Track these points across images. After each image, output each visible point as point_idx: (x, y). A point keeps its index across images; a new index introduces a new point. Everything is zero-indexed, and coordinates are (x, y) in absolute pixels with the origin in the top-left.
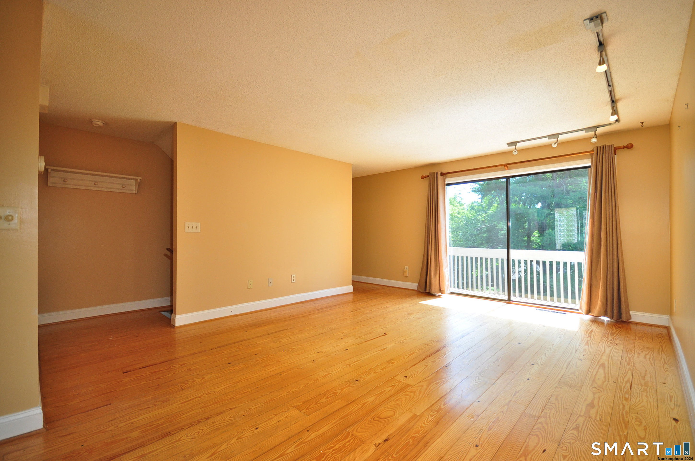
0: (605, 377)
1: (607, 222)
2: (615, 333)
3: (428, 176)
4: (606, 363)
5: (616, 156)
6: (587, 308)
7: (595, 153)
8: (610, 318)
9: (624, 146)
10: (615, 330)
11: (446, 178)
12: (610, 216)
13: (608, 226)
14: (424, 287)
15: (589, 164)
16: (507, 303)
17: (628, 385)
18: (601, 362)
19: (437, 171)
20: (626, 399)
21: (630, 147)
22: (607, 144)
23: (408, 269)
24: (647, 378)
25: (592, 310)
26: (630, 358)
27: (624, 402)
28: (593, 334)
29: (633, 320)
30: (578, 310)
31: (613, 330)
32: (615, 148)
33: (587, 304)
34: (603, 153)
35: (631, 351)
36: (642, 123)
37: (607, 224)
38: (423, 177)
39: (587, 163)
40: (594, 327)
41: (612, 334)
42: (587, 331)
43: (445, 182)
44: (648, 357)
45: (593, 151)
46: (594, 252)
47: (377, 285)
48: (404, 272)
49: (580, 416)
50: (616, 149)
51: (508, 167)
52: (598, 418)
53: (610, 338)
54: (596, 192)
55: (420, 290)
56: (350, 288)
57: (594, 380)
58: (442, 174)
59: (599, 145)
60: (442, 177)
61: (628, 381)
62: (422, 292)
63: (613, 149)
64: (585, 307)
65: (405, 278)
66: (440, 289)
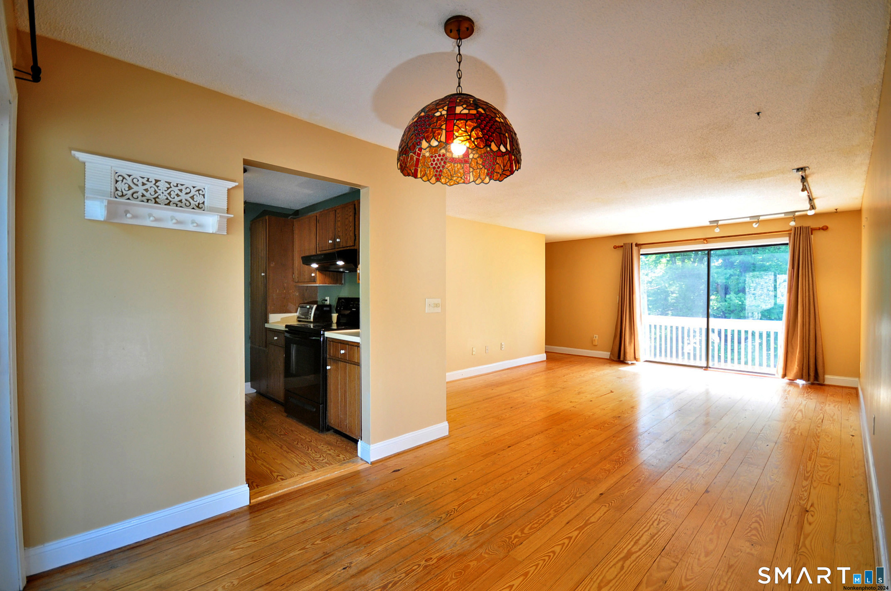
0: (803, 417)
1: (804, 295)
2: (809, 392)
3: (622, 246)
4: (803, 410)
5: (812, 236)
6: (783, 372)
7: (793, 232)
8: (806, 381)
9: (819, 228)
10: (810, 390)
11: (641, 249)
12: (807, 290)
13: (804, 299)
14: (617, 355)
15: (788, 242)
16: (705, 370)
17: (821, 421)
18: (799, 409)
19: (631, 242)
20: (818, 427)
21: (825, 228)
22: (804, 225)
23: (597, 338)
24: (835, 417)
25: (787, 374)
26: (822, 407)
27: (817, 428)
28: (790, 392)
29: (826, 382)
30: (774, 375)
31: (808, 390)
32: (811, 229)
33: (783, 369)
34: (800, 234)
35: (823, 403)
36: (836, 210)
37: (804, 297)
38: (615, 247)
39: (786, 240)
40: (791, 388)
41: (807, 393)
42: (785, 391)
43: (639, 251)
44: (837, 406)
45: (791, 230)
46: (791, 323)
47: (562, 354)
48: (592, 341)
49: (787, 433)
50: (813, 230)
51: (707, 241)
52: (799, 434)
53: (805, 396)
54: (793, 268)
55: (613, 358)
56: (543, 357)
57: (795, 418)
58: (637, 245)
59: (796, 226)
60: (637, 248)
61: (820, 418)
62: (615, 360)
63: (810, 230)
64: (781, 372)
65: (594, 347)
66: (635, 357)
